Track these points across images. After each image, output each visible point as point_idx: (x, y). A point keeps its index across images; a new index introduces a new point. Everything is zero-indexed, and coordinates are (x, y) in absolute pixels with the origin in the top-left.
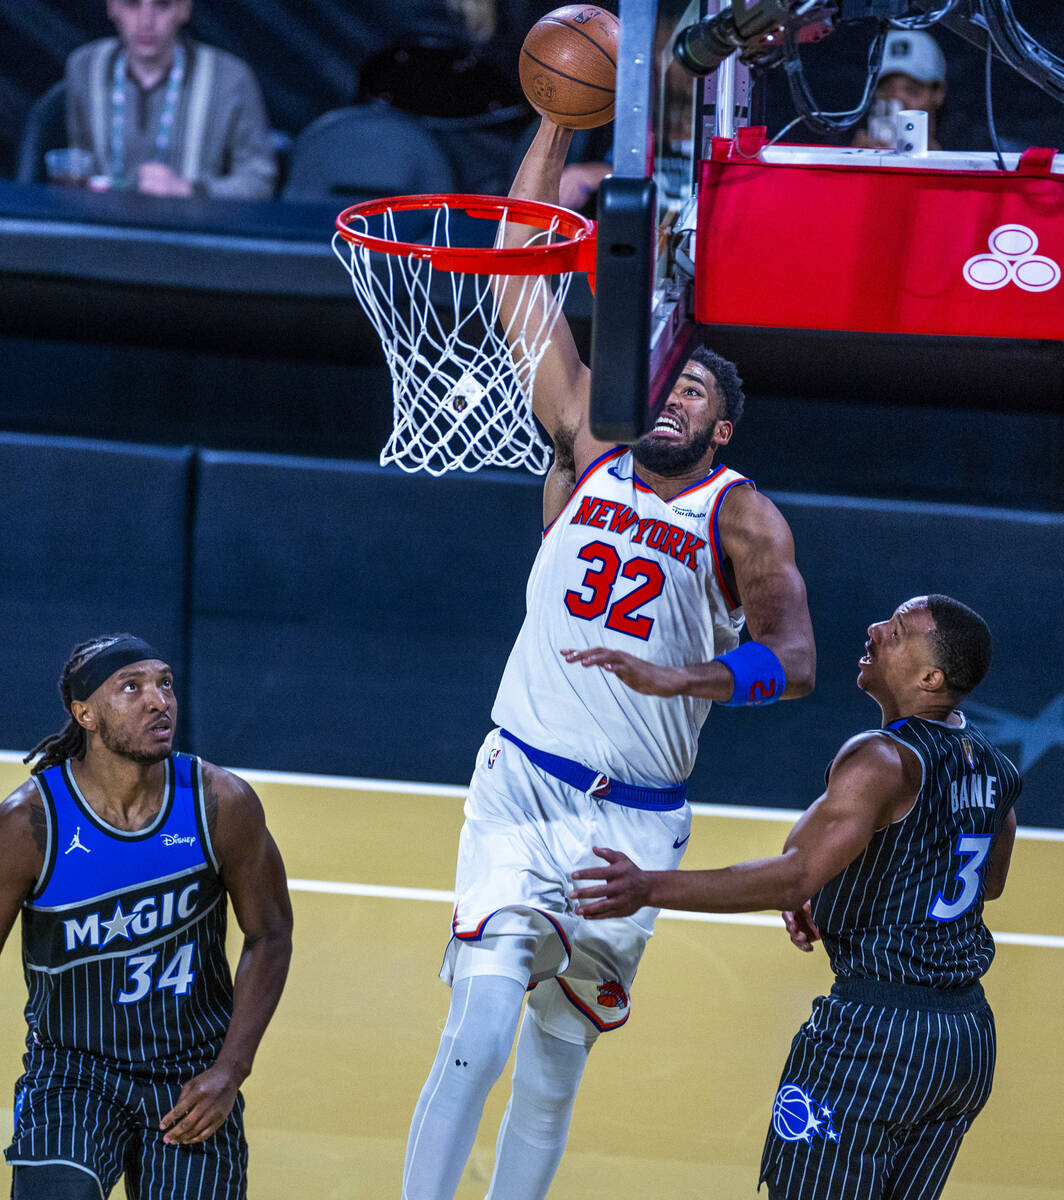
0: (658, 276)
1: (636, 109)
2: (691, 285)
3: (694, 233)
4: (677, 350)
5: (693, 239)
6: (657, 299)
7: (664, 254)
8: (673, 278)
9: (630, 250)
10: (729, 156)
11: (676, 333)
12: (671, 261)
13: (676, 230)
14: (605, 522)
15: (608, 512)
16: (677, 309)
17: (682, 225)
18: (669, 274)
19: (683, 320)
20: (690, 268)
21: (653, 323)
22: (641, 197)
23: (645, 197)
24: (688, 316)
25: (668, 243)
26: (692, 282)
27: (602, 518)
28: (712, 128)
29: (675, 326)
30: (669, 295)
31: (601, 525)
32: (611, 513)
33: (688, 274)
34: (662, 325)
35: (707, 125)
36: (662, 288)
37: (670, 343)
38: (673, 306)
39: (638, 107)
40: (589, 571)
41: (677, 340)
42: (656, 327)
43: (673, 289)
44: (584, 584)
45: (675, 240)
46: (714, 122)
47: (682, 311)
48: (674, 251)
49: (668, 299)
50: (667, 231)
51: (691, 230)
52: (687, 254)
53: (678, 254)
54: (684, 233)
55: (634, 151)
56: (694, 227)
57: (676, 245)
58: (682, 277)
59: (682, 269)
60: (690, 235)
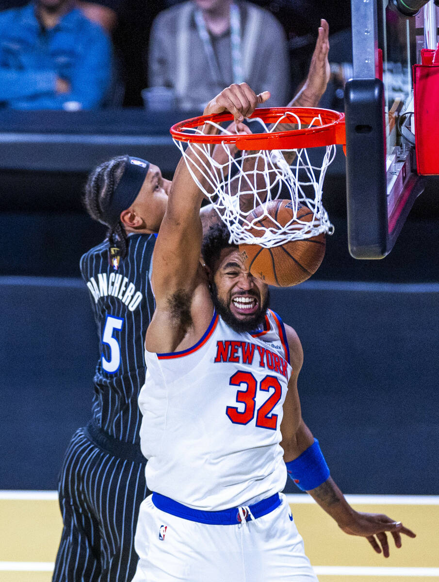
0: (390, 145)
1: (366, 33)
2: (413, 150)
3: (413, 115)
4: (407, 194)
5: (413, 119)
6: (390, 161)
7: (394, 130)
8: (401, 146)
9: (369, 128)
10: (433, 61)
11: (405, 183)
12: (398, 135)
13: (401, 114)
14: (238, 357)
15: (237, 349)
16: (404, 166)
17: (406, 110)
18: (398, 143)
19: (409, 174)
20: (412, 138)
21: (388, 177)
22: (374, 91)
23: (376, 92)
24: (413, 171)
25: (396, 122)
26: (414, 148)
27: (236, 355)
28: (423, 44)
29: (404, 178)
30: (398, 157)
31: (236, 360)
32: (240, 350)
33: (411, 143)
34: (395, 178)
35: (419, 42)
36: (393, 153)
37: (401, 189)
38: (402, 164)
39: (367, 32)
40: (239, 392)
41: (406, 187)
42: (391, 179)
43: (401, 153)
44: (237, 401)
45: (400, 121)
46: (424, 40)
47: (408, 168)
48: (400, 127)
49: (398, 160)
50: (395, 115)
51: (411, 113)
52: (409, 129)
53: (404, 130)
54: (406, 115)
55: (367, 61)
56: (413, 111)
57: (401, 124)
58: (407, 145)
59: (406, 139)
60: (410, 116)
